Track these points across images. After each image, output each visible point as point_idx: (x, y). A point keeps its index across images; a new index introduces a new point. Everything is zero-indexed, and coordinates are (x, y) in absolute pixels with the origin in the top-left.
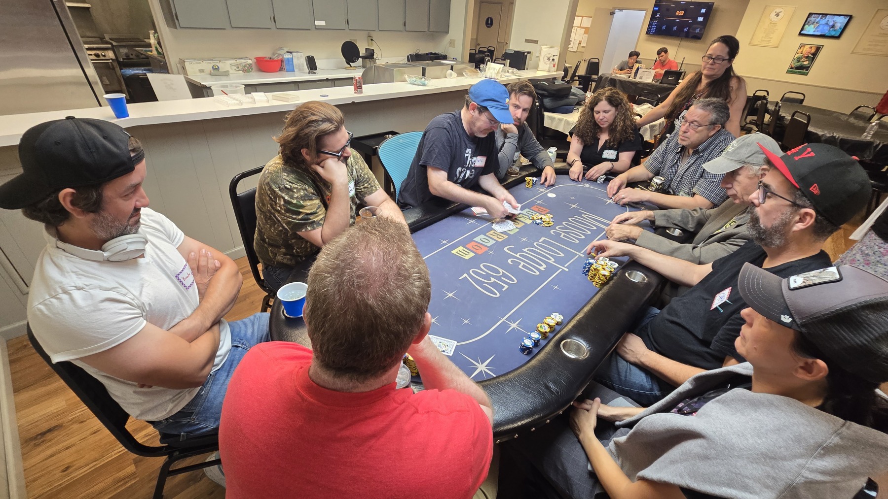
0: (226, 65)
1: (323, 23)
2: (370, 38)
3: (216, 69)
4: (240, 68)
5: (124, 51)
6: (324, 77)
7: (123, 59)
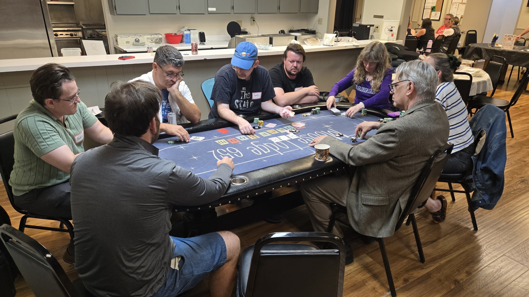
0: (143, 39)
1: (214, 9)
2: (252, 19)
3: (137, 41)
4: (154, 41)
7: (88, 37)
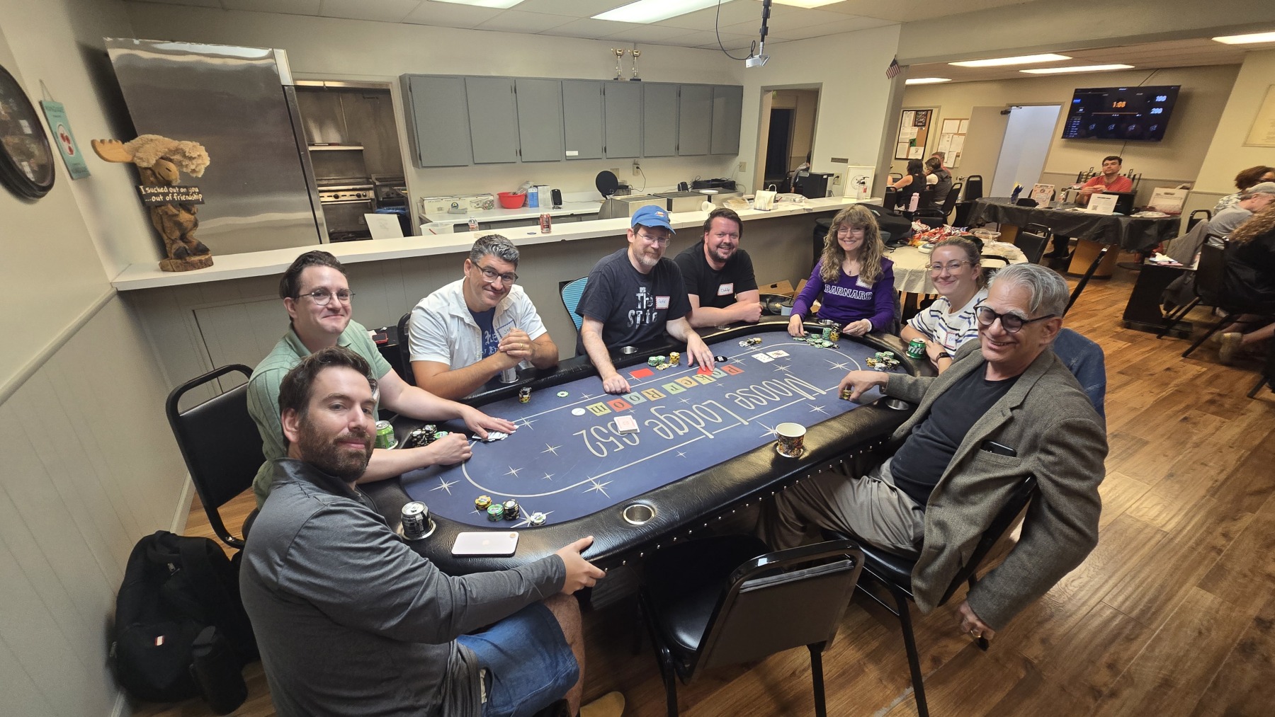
0: (465, 203)
1: (575, 153)
2: (635, 166)
3: (455, 206)
4: (480, 205)
5: (386, 190)
6: (569, 212)
7: (383, 198)
